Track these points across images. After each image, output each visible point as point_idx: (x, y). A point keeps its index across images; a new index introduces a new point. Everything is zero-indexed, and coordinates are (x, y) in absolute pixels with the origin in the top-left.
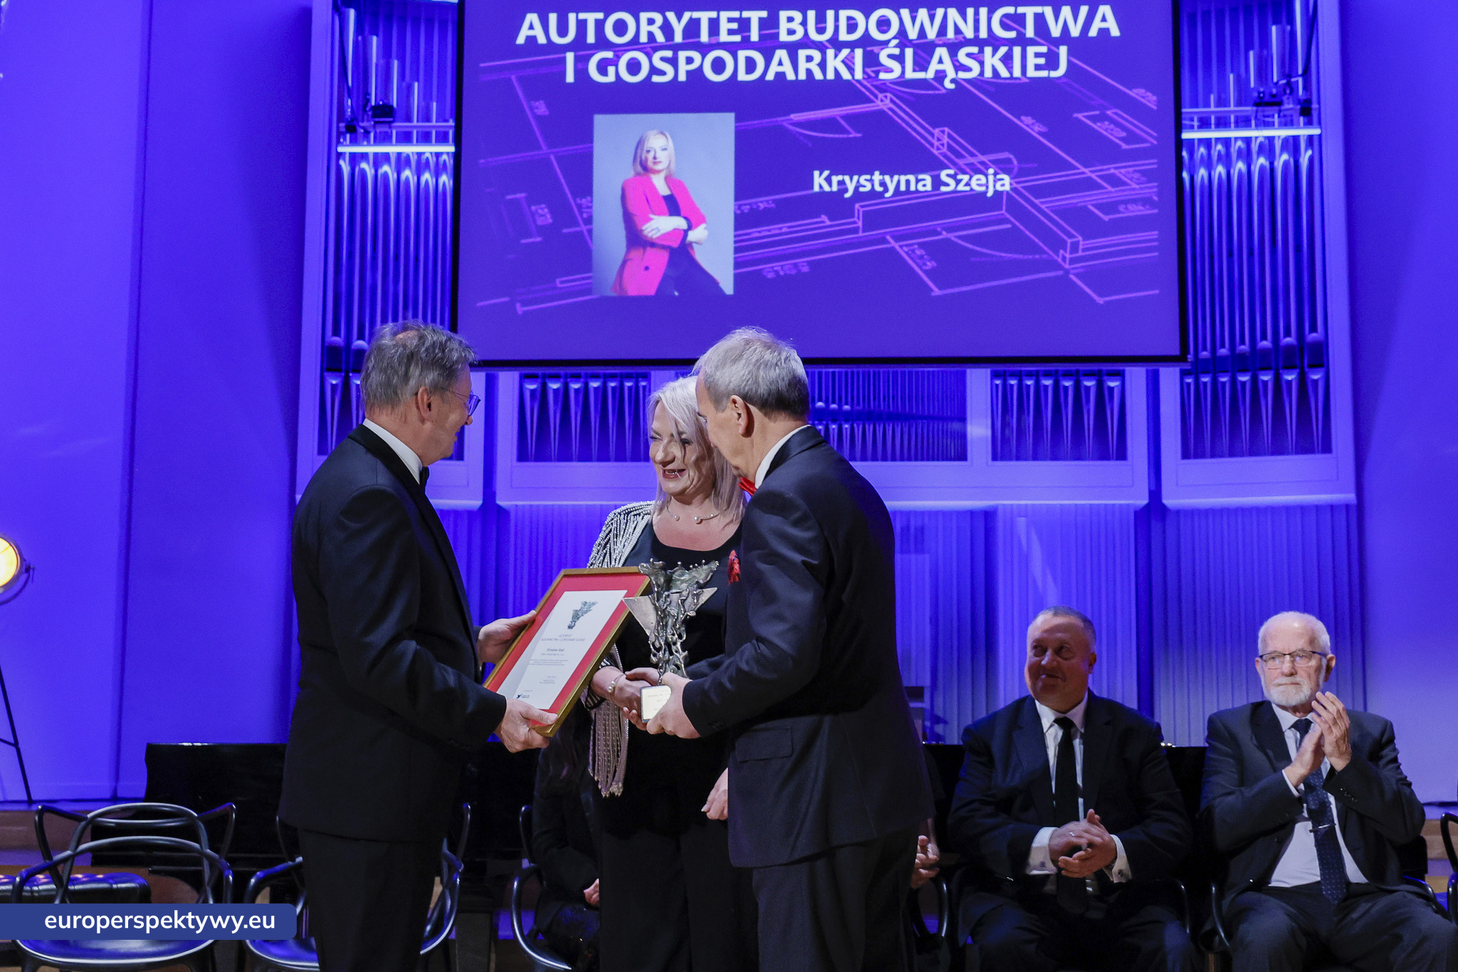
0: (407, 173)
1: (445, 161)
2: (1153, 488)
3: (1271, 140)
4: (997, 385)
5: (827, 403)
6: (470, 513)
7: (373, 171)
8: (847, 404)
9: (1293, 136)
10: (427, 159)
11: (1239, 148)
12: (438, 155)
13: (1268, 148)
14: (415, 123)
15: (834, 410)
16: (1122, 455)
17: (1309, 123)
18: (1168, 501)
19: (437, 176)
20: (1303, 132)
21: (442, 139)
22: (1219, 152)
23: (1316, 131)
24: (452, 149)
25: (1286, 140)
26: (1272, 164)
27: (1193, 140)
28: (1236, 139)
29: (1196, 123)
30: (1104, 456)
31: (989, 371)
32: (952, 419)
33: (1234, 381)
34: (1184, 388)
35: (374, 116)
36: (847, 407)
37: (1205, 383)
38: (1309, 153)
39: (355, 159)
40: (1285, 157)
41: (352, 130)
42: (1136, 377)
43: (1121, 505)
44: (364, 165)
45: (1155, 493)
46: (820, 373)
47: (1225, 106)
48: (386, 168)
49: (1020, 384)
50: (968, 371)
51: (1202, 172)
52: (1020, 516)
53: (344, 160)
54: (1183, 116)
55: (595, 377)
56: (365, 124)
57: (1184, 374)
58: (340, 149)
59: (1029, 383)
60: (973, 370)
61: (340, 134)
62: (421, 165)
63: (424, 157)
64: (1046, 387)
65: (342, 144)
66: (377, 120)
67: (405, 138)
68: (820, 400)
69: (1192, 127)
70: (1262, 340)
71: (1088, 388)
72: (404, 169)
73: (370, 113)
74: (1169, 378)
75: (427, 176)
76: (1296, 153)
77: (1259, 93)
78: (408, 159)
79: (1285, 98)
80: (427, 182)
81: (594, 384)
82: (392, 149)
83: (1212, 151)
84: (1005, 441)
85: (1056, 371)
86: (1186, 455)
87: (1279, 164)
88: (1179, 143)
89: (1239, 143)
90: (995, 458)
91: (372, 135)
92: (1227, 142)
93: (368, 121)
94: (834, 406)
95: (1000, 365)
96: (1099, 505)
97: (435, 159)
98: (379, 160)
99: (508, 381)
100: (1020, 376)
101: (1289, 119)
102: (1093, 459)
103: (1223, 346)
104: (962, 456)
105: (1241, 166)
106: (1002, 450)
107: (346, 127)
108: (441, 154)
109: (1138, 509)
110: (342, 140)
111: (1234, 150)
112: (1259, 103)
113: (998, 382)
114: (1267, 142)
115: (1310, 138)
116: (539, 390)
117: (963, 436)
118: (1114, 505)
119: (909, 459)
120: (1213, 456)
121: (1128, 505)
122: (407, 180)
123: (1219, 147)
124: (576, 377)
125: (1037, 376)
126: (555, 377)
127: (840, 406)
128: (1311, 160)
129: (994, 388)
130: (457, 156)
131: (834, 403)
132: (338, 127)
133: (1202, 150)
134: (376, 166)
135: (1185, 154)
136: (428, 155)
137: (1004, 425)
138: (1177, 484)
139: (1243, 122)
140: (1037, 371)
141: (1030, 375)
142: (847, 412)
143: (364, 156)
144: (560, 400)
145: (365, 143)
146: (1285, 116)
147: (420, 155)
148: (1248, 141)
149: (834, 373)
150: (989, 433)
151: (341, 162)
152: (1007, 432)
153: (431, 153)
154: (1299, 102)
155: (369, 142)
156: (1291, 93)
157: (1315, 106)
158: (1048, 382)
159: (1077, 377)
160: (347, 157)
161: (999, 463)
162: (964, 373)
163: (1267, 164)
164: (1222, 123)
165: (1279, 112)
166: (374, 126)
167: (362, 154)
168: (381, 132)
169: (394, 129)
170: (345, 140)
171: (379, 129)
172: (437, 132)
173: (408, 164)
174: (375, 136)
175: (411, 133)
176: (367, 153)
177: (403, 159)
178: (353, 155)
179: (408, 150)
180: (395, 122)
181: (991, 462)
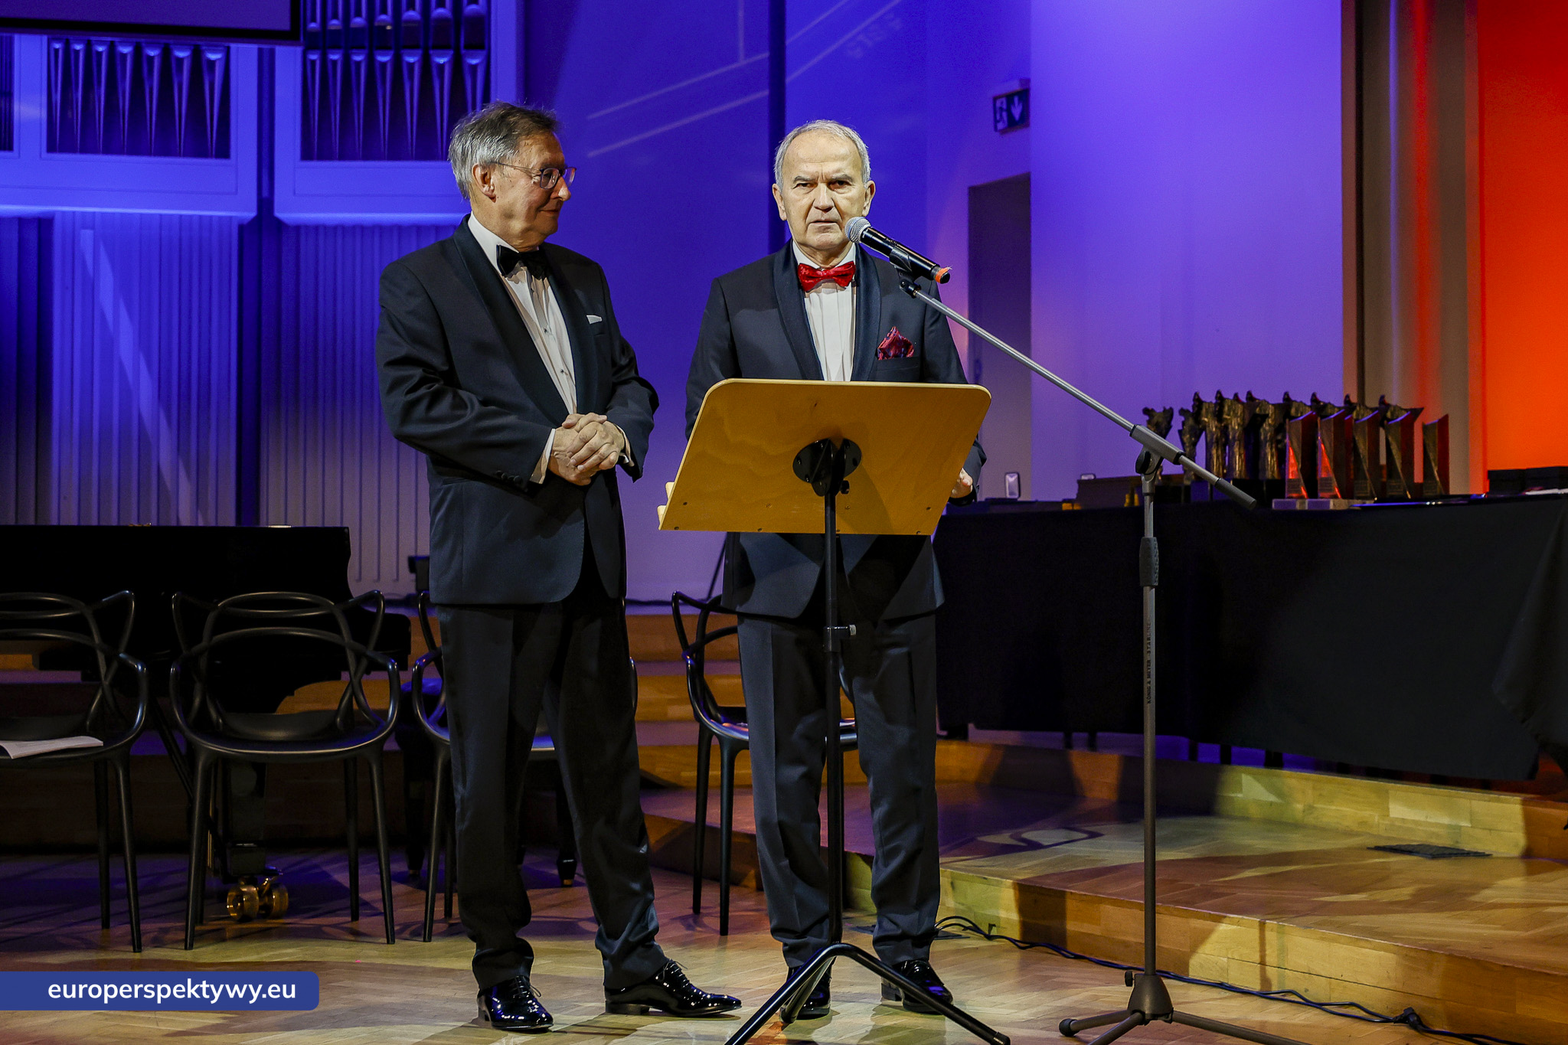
2: (265, 194)
4: (57, 50)
16: (223, 152)
18: (285, 214)
30: (198, 149)
33: (371, 61)
34: (307, 66)
37: (335, 62)
42: (244, 53)
43: (220, 218)
45: (265, 203)
49: (88, 51)
50: (17, 36)
52: (83, 226)
57: (306, 50)
59: (101, 49)
64: (124, 56)
70: (408, 10)
71: (180, 59)
74: (288, 59)
84: (67, 125)
86: (307, 156)
90: (51, 149)
96: (191, 216)
102: (185, 155)
103: (358, 15)
104: (8, 145)
106: (60, 139)
109: (245, 222)
113: (57, 47)
117: (8, 117)
118: (211, 217)
120: (342, 158)
121: (231, 218)
129: (52, 53)
137: (67, 101)
138: (295, 193)
150: (45, 114)
152: (69, 114)
158: (126, 50)
161: (56, 156)
162: (10, 41)
181: (45, 155)
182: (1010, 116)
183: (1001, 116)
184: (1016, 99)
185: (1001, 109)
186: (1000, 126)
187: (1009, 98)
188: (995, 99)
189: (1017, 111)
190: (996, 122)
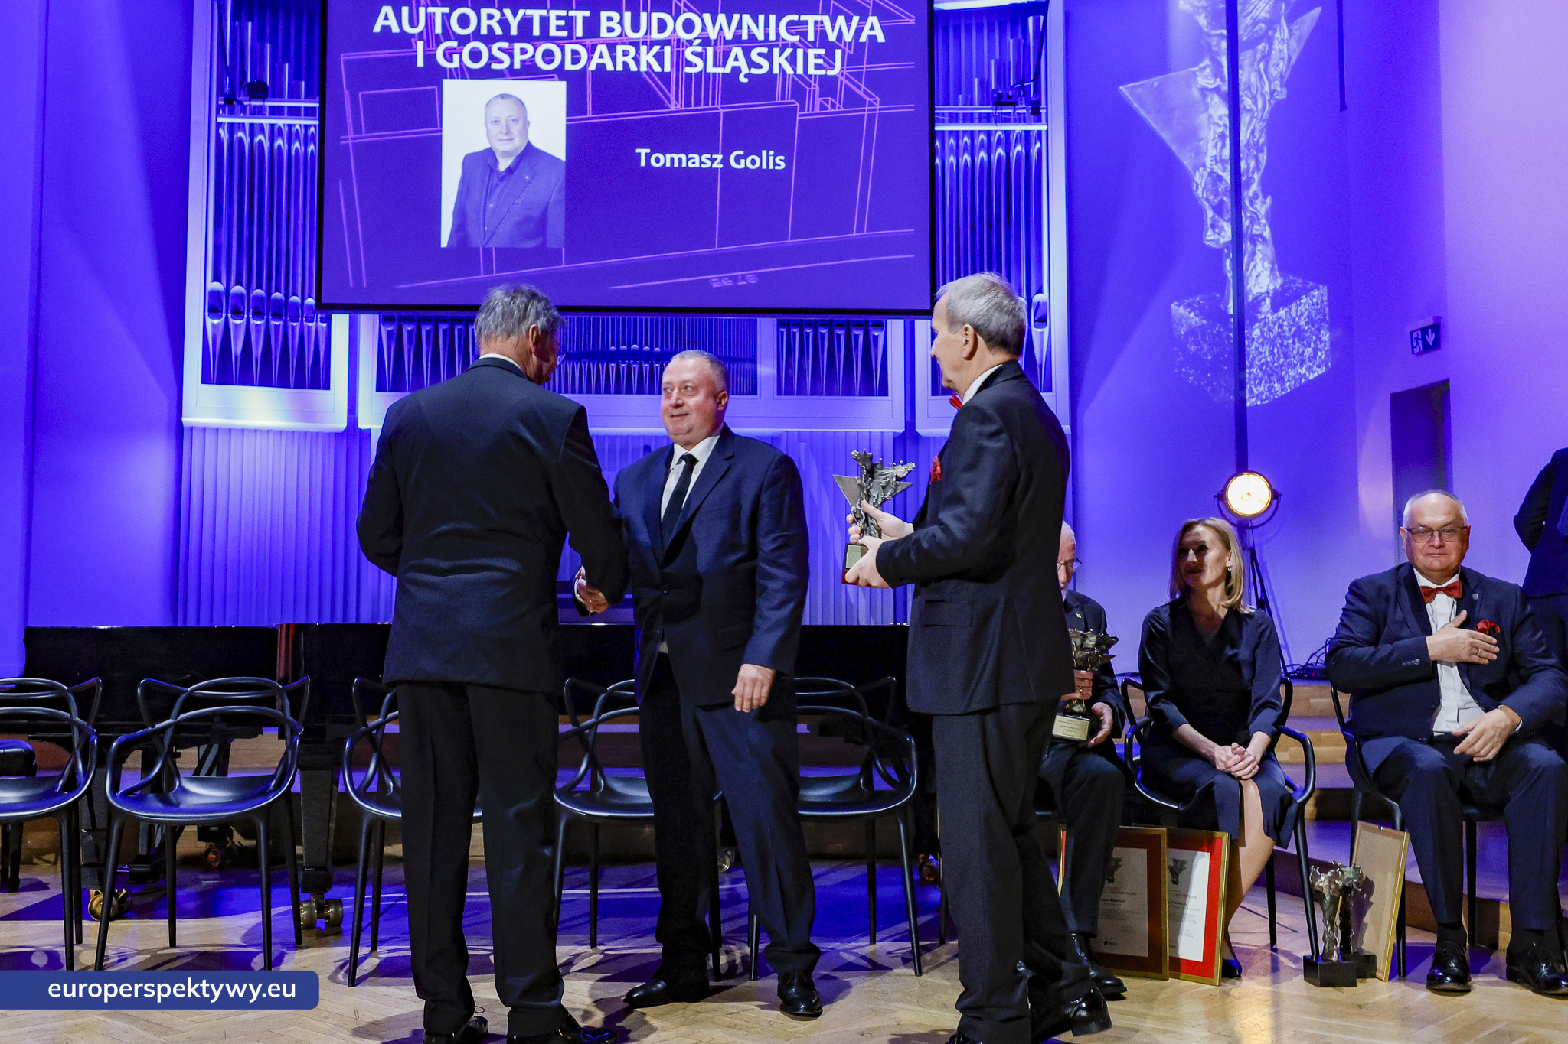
0: (279, 142)
1: (312, 133)
2: (908, 419)
3: (1007, 133)
4: (782, 333)
5: (641, 346)
6: (337, 435)
7: (249, 139)
8: (657, 347)
9: (1025, 131)
10: (297, 130)
11: (982, 140)
12: (307, 127)
13: (1006, 140)
14: (285, 99)
15: (646, 352)
16: (884, 392)
17: (1038, 121)
18: (921, 430)
19: (306, 146)
20: (1034, 128)
21: (309, 112)
22: (966, 142)
23: (1044, 128)
24: (317, 122)
25: (1019, 135)
26: (1008, 154)
27: (943, 132)
28: (980, 131)
29: (947, 118)
30: (868, 391)
31: (776, 320)
32: (745, 360)
35: (249, 92)
36: (658, 349)
38: (1038, 145)
39: (232, 128)
40: (1019, 148)
41: (230, 103)
42: (895, 328)
43: (882, 433)
44: (240, 134)
45: (910, 423)
46: (635, 320)
47: (972, 105)
48: (260, 137)
49: (801, 332)
50: (758, 319)
51: (952, 159)
52: (799, 440)
53: (224, 130)
54: (936, 112)
55: (444, 320)
56: (242, 98)
58: (220, 120)
59: (809, 331)
60: (762, 319)
61: (219, 107)
62: (292, 136)
63: (294, 130)
64: (823, 334)
65: (221, 116)
66: (252, 94)
67: (276, 112)
68: (635, 343)
69: (943, 121)
71: (857, 337)
72: (277, 138)
73: (247, 88)
75: (297, 145)
76: (1027, 146)
77: (998, 94)
78: (280, 129)
79: (1019, 102)
81: (443, 327)
82: (266, 122)
83: (960, 142)
84: (789, 379)
85: (831, 321)
86: (935, 392)
87: (1013, 156)
88: (933, 135)
89: (982, 136)
90: (779, 393)
91: (248, 108)
92: (972, 134)
93: (245, 95)
94: (646, 348)
95: (787, 317)
96: (864, 433)
97: (303, 130)
98: (253, 130)
99: (368, 323)
100: (801, 326)
101: (1022, 116)
102: (861, 394)
104: (753, 392)
105: (983, 154)
106: (785, 387)
107: (224, 100)
108: (311, 126)
109: (897, 436)
110: (221, 112)
111: (977, 142)
112: (999, 102)
113: (783, 330)
114: (1003, 136)
115: (1039, 133)
116: (395, 332)
117: (754, 375)
118: (877, 433)
121: (888, 433)
122: (279, 146)
123: (966, 139)
124: (427, 320)
125: (815, 326)
126: (409, 321)
127: (652, 348)
128: (1039, 152)
129: (780, 335)
130: (322, 127)
131: (646, 345)
132: (217, 100)
133: (952, 141)
134: (252, 136)
135: (937, 144)
136: (297, 127)
137: (789, 365)
138: (928, 417)
139: (987, 119)
140: (815, 321)
141: (809, 324)
142: (657, 353)
143: (242, 126)
144: (414, 337)
145: (242, 115)
146: (1019, 114)
147: (290, 126)
148: (989, 134)
149: (646, 320)
150: (775, 372)
151: (221, 131)
152: (790, 371)
153: (300, 125)
154: (1029, 102)
155: (245, 113)
156: (1024, 96)
157: (1043, 105)
158: (823, 331)
159: (848, 327)
160: (226, 127)
161: (783, 397)
162: (755, 322)
163: (1003, 153)
164: (969, 119)
165: (1015, 109)
166: (250, 101)
167: (239, 124)
168: (255, 106)
169: (268, 104)
170: (224, 112)
171: (254, 103)
172: (306, 108)
173: (280, 134)
174: (250, 109)
175: (283, 107)
176: (244, 124)
177: (276, 130)
178: (231, 125)
179: (280, 122)
180: (267, 97)
181: (776, 397)
182: (1425, 342)
183: (1417, 343)
184: (1430, 330)
185: (1417, 338)
186: (1417, 350)
187: (1424, 331)
188: (1411, 333)
189: (1431, 339)
190: (1413, 347)
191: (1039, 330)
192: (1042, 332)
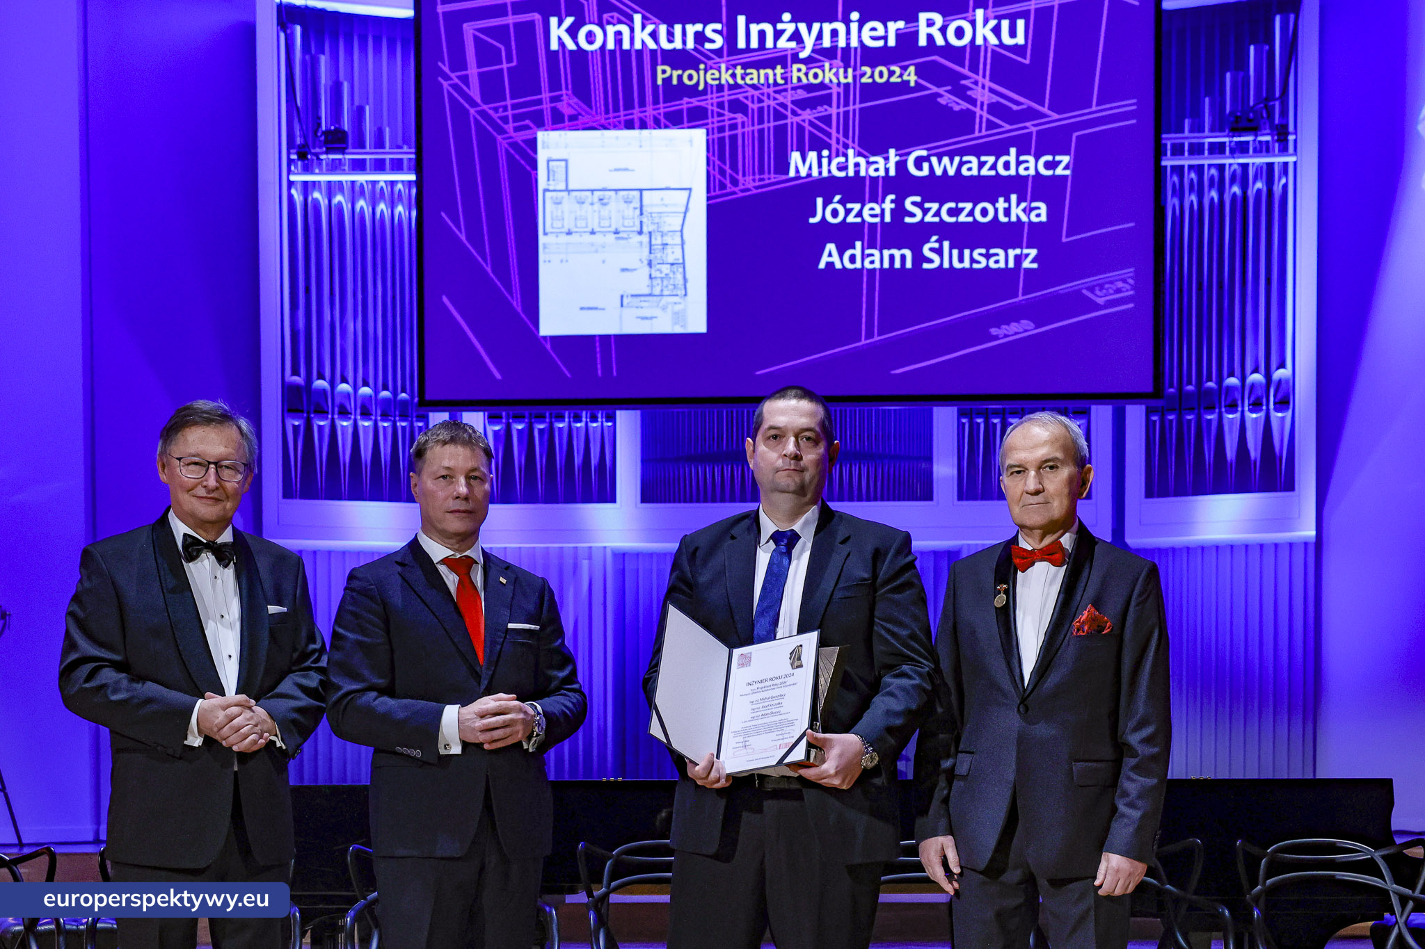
0: (361, 203)
1: (400, 191)
2: (1117, 526)
3: (1245, 167)
4: (964, 424)
7: (326, 202)
9: (1268, 164)
10: (382, 189)
11: (1212, 176)
12: (393, 183)
13: (1243, 176)
14: (368, 150)
17: (1285, 150)
18: (1131, 540)
19: (393, 207)
20: (1279, 159)
21: (397, 166)
22: (1192, 180)
23: (1291, 159)
24: (412, 178)
25: (1260, 168)
26: (1244, 192)
28: (1209, 165)
29: (1169, 150)
31: (955, 408)
32: (919, 458)
33: (1199, 419)
34: (1149, 425)
35: (326, 143)
37: (1171, 421)
38: (1283, 180)
39: (307, 187)
40: (1259, 185)
41: (302, 156)
42: (1102, 415)
44: (316, 195)
45: (1118, 532)
47: (1202, 131)
48: (339, 198)
49: (987, 423)
50: (935, 409)
51: (1175, 200)
53: (297, 190)
54: (1163, 141)
56: (317, 150)
57: (1149, 413)
58: (292, 178)
59: (995, 421)
60: (941, 409)
61: (290, 162)
62: (375, 195)
63: (378, 187)
65: (294, 173)
66: (329, 146)
67: (359, 166)
70: (1228, 377)
72: (358, 201)
73: (322, 138)
74: (1135, 415)
75: (382, 206)
76: (1270, 182)
77: (1235, 116)
78: (362, 185)
80: (382, 211)
81: (560, 425)
82: (346, 178)
83: (1185, 180)
84: (972, 480)
86: (1149, 494)
87: (1252, 194)
89: (1213, 171)
90: (961, 498)
91: (324, 162)
92: (1200, 170)
93: (320, 148)
95: (967, 402)
97: (389, 188)
98: (331, 189)
100: (987, 415)
101: (1264, 145)
103: (1190, 383)
104: (927, 495)
105: (1213, 194)
106: (967, 489)
107: (297, 153)
108: (396, 182)
110: (293, 168)
111: (1207, 178)
112: (1236, 126)
113: (964, 420)
114: (1239, 171)
115: (1286, 166)
116: (503, 432)
117: (929, 475)
119: (875, 499)
120: (1177, 494)
122: (362, 208)
123: (1193, 174)
124: (540, 418)
128: (1285, 189)
129: (961, 427)
130: (419, 187)
132: (289, 154)
133: (1175, 178)
134: (330, 195)
136: (382, 184)
137: (972, 462)
138: (1141, 523)
139: (1219, 149)
140: (1004, 409)
141: (996, 413)
143: (317, 185)
144: (525, 438)
145: (317, 171)
146: (1260, 142)
147: (374, 183)
148: (1221, 168)
150: (955, 472)
151: (293, 191)
152: (973, 471)
153: (385, 182)
154: (1273, 125)
155: (321, 169)
156: (1267, 117)
157: (1292, 129)
160: (299, 186)
161: (964, 503)
162: (931, 411)
163: (1239, 192)
164: (1197, 150)
166: (327, 153)
167: (314, 182)
168: (333, 160)
169: (348, 157)
170: (296, 167)
171: (332, 156)
172: (392, 160)
173: (362, 193)
174: (327, 165)
175: (364, 160)
176: (319, 182)
177: (357, 188)
178: (305, 183)
179: (361, 178)
180: (347, 148)
181: (956, 502)
191: (1280, 415)
192: (1283, 418)
